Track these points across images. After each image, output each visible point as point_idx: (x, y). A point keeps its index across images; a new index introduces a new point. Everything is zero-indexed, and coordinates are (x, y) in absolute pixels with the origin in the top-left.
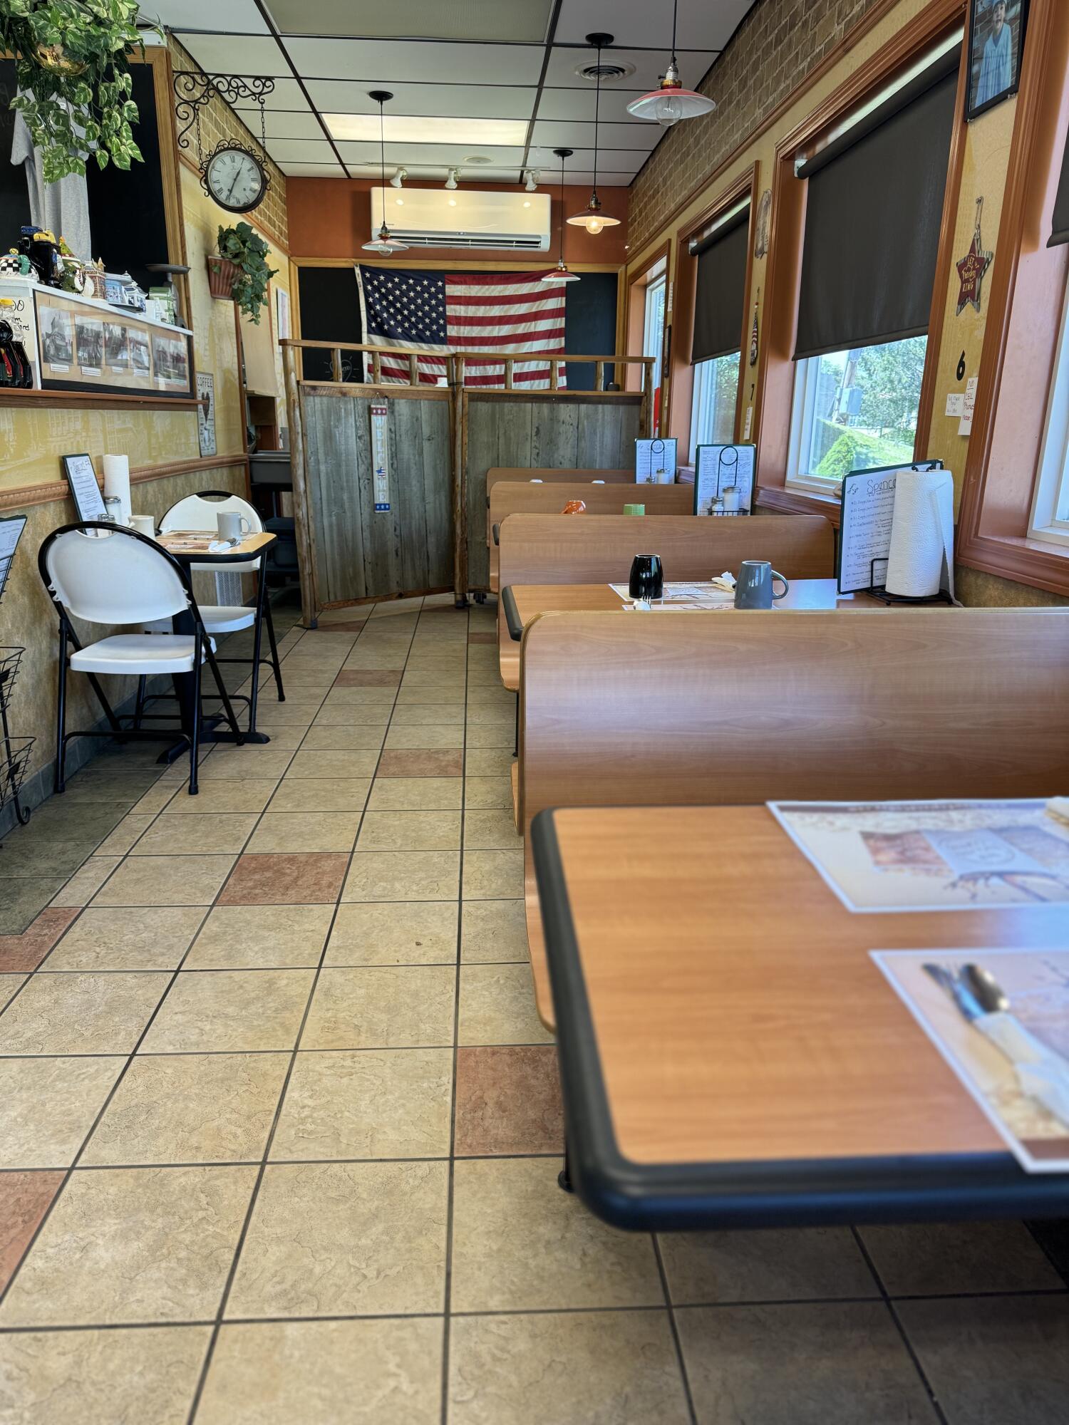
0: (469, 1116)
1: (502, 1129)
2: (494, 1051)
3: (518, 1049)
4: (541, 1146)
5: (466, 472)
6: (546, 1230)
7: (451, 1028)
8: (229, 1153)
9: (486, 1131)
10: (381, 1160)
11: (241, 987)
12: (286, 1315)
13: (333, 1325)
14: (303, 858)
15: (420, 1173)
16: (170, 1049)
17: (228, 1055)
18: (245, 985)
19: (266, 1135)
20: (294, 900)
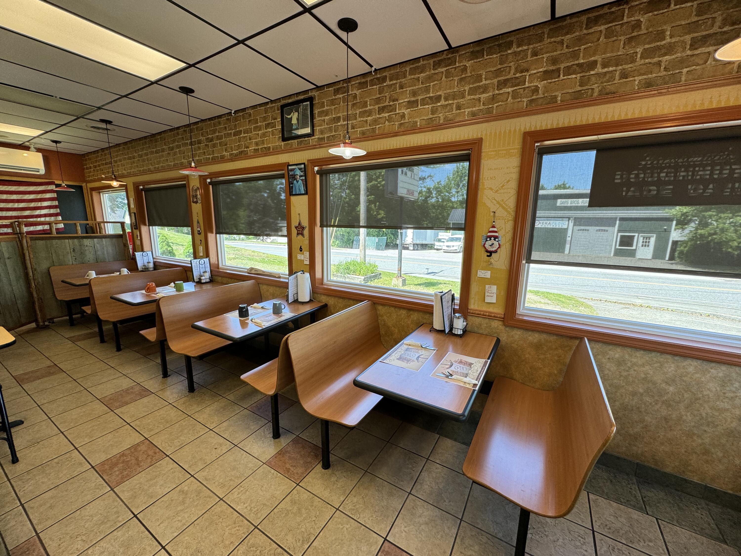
0: (289, 474)
1: (300, 470)
2: (275, 456)
3: (280, 452)
4: (312, 466)
5: (34, 270)
6: (333, 479)
7: (257, 460)
8: (243, 535)
9: (297, 473)
10: (283, 499)
11: (172, 500)
12: (310, 543)
13: (321, 534)
14: (128, 452)
15: (296, 493)
16: (176, 534)
17: (201, 518)
18: (172, 499)
19: (246, 521)
20: (147, 466)
